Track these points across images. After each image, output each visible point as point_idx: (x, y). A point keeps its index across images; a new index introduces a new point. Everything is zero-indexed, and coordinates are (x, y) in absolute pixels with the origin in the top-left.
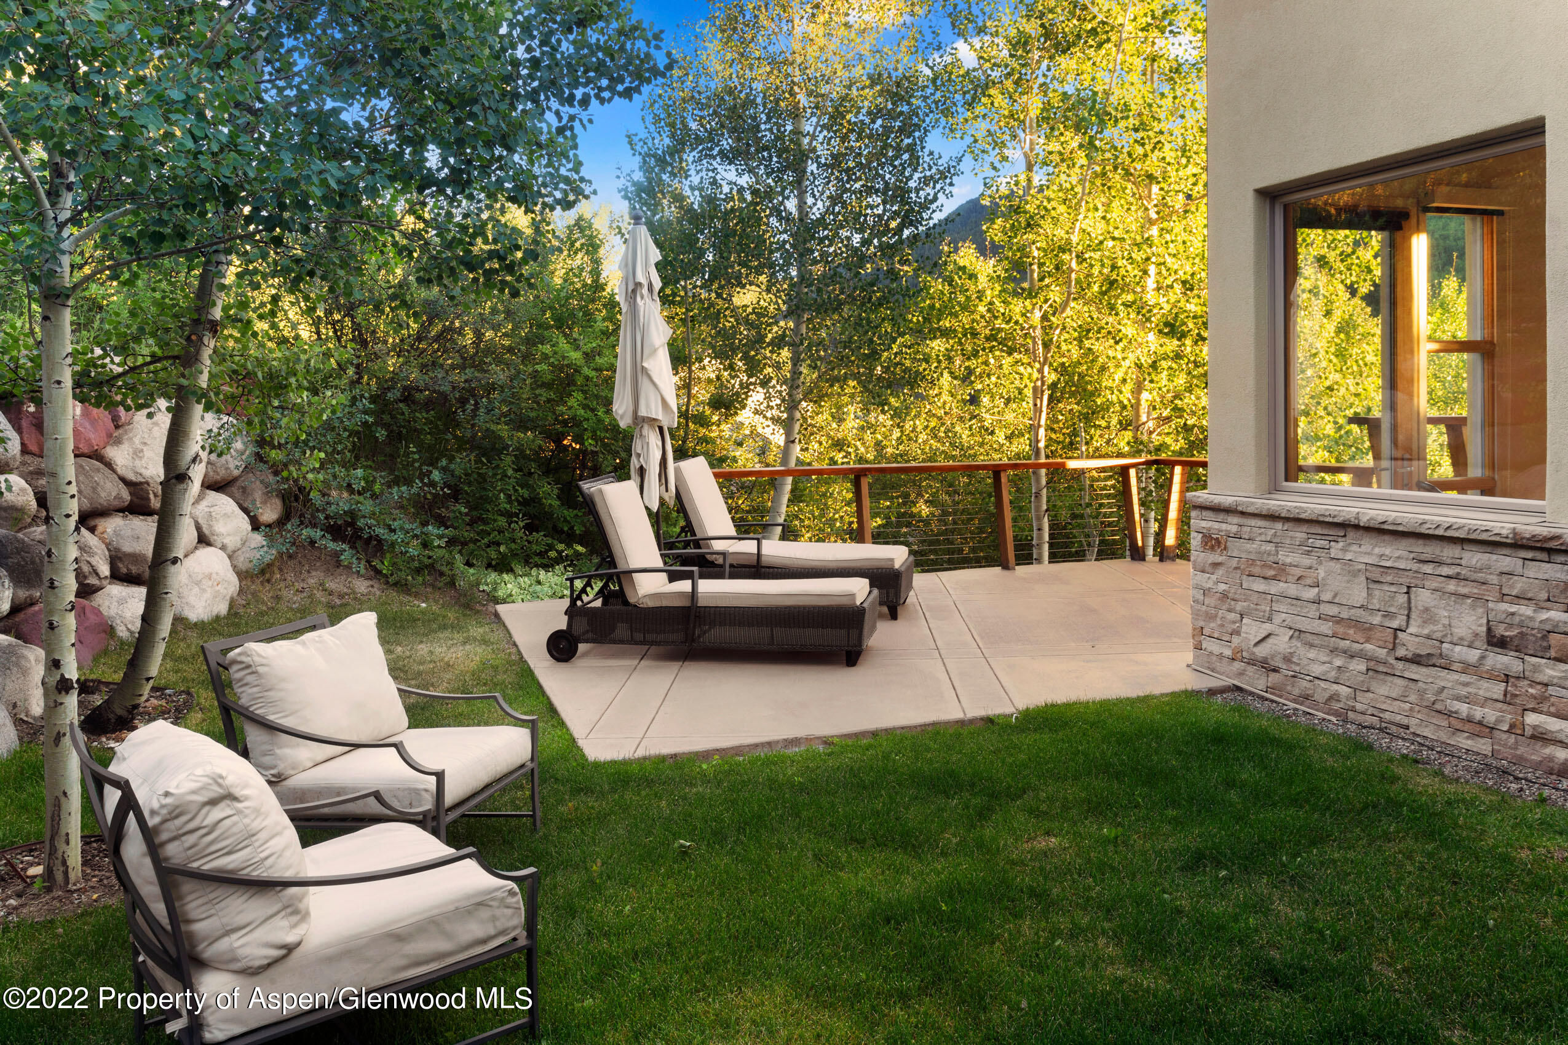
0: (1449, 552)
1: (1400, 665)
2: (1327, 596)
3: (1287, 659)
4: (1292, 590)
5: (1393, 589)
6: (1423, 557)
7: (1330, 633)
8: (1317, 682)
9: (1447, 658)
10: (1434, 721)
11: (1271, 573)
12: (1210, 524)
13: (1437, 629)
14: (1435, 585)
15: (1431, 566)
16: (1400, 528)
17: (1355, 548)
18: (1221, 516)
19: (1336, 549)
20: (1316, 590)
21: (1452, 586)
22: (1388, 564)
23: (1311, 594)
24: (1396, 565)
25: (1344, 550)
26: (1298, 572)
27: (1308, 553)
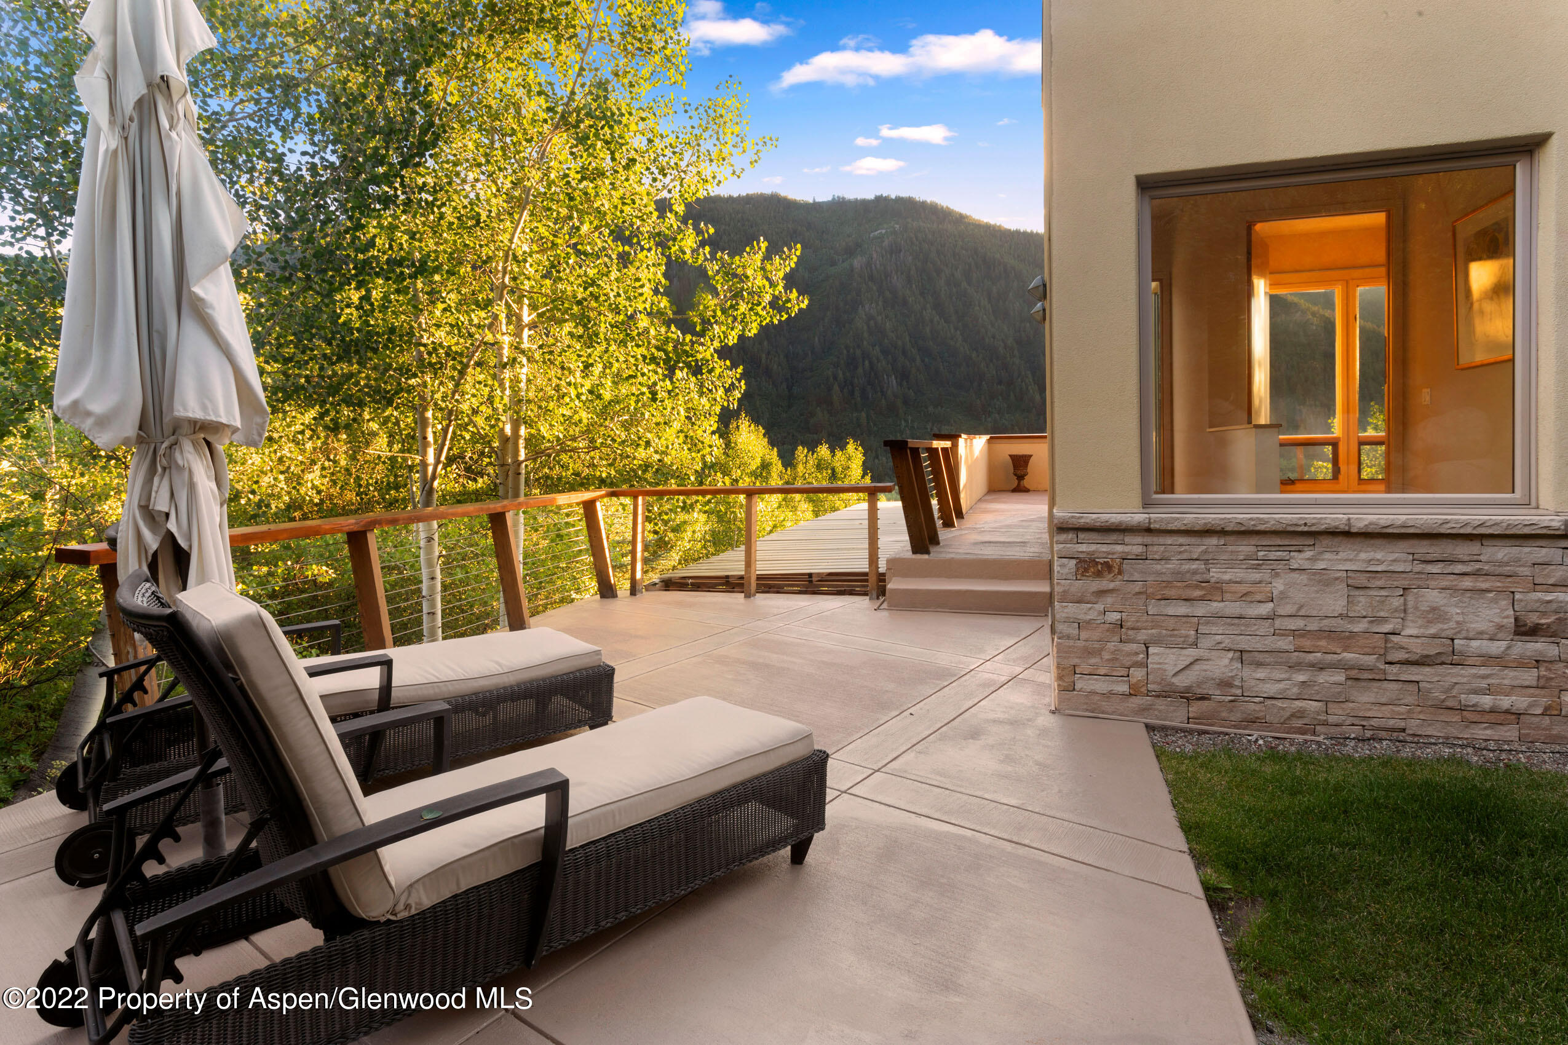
0: (1463, 550)
1: (1395, 669)
2: (1289, 609)
3: (1225, 684)
4: (1232, 608)
5: (1384, 593)
6: (1429, 557)
7: (1291, 648)
8: (1269, 702)
9: (1461, 654)
10: (1442, 718)
11: (1198, 593)
12: (1093, 548)
13: (1448, 628)
14: (1445, 584)
15: (1441, 565)
16: (1411, 531)
17: (1327, 556)
18: (1114, 537)
19: (1299, 560)
20: (1271, 605)
21: (1467, 583)
22: (1379, 569)
23: (1265, 609)
24: (1392, 568)
25: (1312, 559)
26: (1243, 589)
27: (1257, 567)
